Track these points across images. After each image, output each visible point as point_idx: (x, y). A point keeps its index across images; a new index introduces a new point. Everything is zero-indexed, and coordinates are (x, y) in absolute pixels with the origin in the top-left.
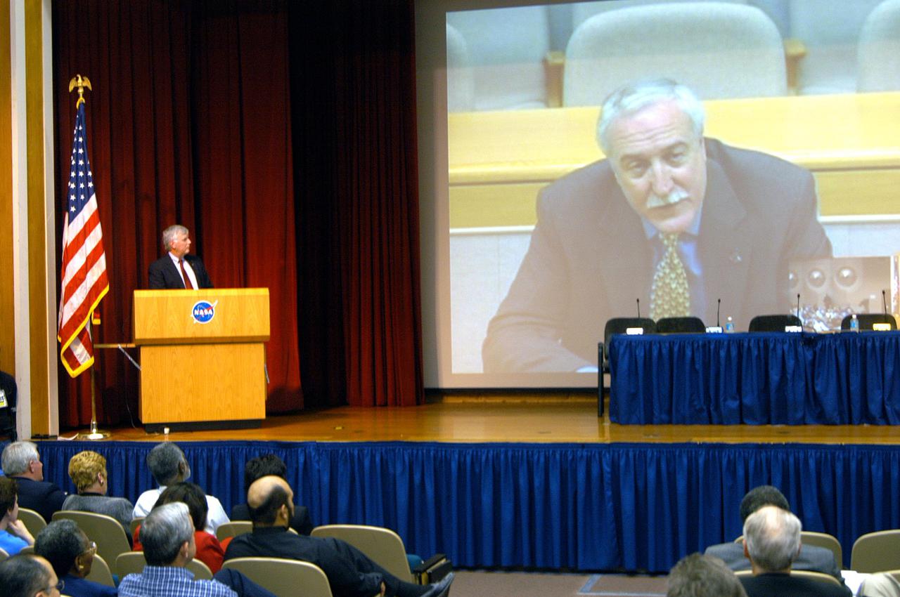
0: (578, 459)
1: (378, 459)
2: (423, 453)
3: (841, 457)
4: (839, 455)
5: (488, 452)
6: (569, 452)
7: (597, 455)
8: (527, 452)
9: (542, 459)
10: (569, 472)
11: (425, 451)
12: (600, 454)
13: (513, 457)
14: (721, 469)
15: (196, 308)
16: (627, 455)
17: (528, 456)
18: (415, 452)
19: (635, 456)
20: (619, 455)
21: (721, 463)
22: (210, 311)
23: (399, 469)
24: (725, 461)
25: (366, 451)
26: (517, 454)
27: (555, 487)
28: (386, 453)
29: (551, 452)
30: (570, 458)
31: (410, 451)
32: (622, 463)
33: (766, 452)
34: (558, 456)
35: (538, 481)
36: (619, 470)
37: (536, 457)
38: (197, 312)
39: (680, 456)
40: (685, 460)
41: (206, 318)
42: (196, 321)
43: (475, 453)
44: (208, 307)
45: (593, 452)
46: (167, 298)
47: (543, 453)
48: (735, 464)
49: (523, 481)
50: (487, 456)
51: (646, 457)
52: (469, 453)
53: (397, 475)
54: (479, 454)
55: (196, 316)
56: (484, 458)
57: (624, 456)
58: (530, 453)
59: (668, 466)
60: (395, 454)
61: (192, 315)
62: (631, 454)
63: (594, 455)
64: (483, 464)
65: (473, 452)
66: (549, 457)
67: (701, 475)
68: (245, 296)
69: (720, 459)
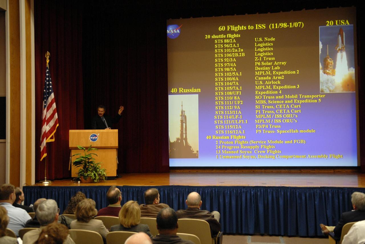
0: (242, 192)
1: (166, 192)
2: (183, 190)
3: (341, 192)
4: (340, 192)
5: (208, 189)
6: (239, 190)
7: (249, 191)
8: (223, 189)
9: (229, 192)
10: (239, 197)
11: (184, 189)
12: (250, 190)
13: (218, 191)
14: (296, 196)
15: (91, 136)
16: (261, 191)
17: (223, 191)
18: (180, 189)
19: (263, 191)
20: (257, 190)
21: (296, 195)
22: (96, 137)
23: (174, 196)
24: (297, 194)
25: (161, 189)
26: (219, 190)
27: (234, 203)
28: (169, 190)
29: (232, 190)
30: (239, 192)
31: (178, 189)
32: (259, 193)
33: (313, 190)
34: (235, 191)
35: (227, 200)
36: (258, 196)
37: (226, 191)
38: (91, 138)
39: (281, 191)
40: (282, 193)
41: (95, 140)
42: (91, 141)
43: (203, 190)
44: (96, 136)
45: (248, 190)
46: (81, 132)
47: (229, 190)
48: (301, 195)
49: (221, 200)
50: (208, 191)
51: (268, 191)
52: (201, 190)
53: (174, 198)
54: (205, 190)
55: (91, 139)
56: (206, 191)
57: (260, 191)
58: (224, 190)
59: (276, 194)
60: (172, 190)
61: (90, 139)
62: (262, 191)
63: (248, 191)
64: (206, 194)
65: (202, 189)
66: (231, 192)
67: (289, 198)
68: (109, 132)
69: (296, 193)
